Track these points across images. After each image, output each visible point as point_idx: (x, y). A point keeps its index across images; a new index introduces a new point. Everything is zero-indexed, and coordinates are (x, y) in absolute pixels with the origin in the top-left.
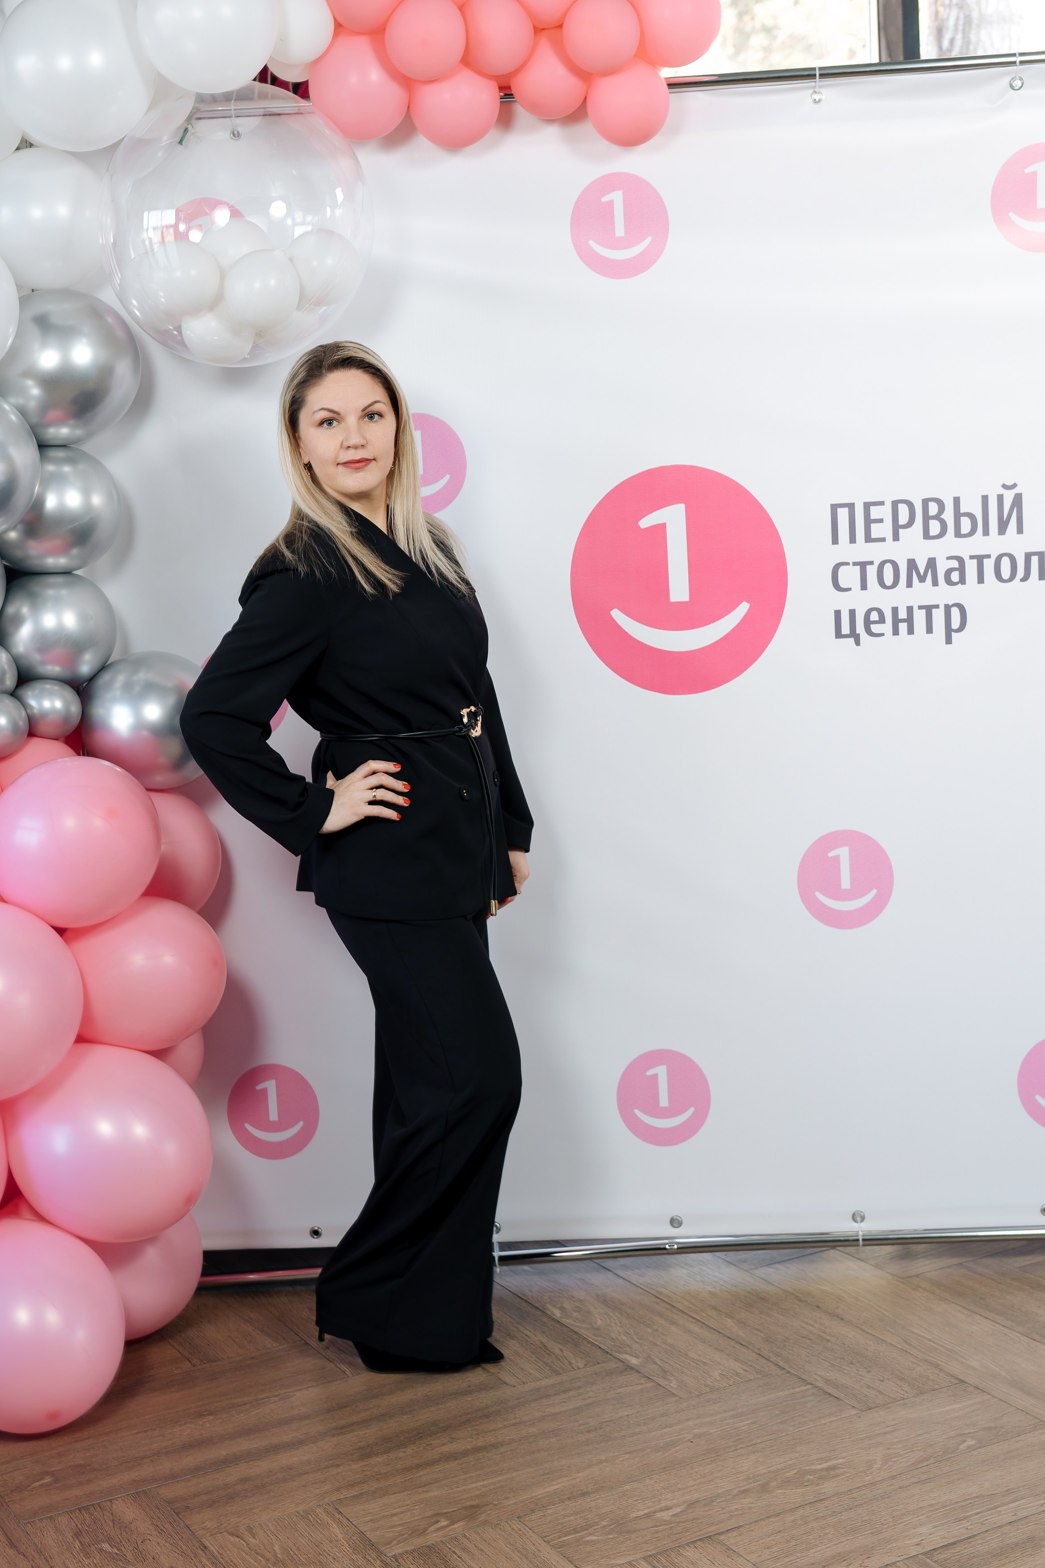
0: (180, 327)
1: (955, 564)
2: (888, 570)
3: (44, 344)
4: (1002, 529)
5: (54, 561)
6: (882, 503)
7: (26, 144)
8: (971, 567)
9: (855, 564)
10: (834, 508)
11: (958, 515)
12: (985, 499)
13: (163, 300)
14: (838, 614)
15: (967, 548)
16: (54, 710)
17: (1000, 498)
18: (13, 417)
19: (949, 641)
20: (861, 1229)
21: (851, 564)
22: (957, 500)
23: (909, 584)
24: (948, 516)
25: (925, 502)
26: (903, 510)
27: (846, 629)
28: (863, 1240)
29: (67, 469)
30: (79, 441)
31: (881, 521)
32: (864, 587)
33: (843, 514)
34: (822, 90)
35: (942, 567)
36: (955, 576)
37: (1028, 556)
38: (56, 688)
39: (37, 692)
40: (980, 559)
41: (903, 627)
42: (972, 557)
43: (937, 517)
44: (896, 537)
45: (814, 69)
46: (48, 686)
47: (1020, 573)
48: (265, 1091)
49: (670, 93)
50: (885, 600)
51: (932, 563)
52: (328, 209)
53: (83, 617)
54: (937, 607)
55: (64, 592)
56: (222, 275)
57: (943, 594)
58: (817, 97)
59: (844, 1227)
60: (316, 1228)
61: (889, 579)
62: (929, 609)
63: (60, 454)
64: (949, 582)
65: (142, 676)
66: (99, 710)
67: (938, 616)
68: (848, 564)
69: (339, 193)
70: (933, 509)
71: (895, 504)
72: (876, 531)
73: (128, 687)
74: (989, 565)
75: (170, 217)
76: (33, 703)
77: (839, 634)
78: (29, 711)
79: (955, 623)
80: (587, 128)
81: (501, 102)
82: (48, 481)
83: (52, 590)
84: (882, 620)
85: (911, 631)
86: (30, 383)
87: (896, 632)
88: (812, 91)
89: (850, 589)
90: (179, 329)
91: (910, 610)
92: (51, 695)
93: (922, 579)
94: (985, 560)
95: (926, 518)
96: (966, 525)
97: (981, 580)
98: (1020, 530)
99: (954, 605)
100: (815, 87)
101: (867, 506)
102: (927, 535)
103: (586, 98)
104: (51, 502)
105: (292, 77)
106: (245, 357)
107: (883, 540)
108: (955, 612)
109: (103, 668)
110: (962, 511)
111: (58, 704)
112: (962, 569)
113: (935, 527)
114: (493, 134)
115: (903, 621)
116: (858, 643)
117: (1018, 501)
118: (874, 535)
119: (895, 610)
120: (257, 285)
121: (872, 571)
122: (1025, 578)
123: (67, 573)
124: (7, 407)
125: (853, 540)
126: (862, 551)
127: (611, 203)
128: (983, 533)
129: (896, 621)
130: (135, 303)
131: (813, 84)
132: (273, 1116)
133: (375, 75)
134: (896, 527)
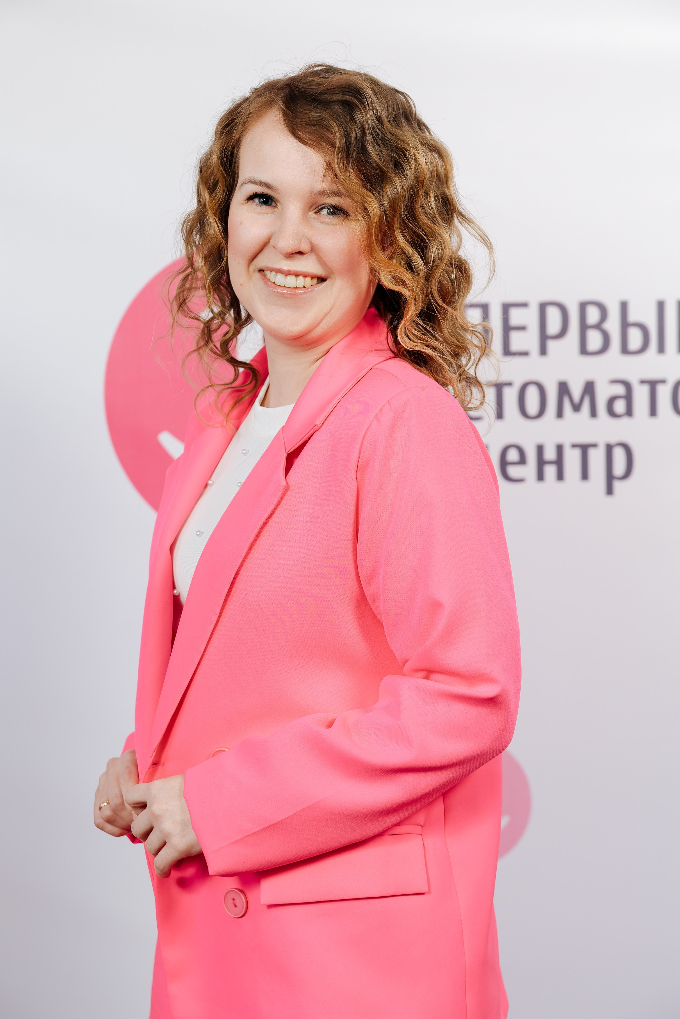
1: (620, 390)
2: (532, 394)
6: (524, 305)
8: (641, 395)
11: (625, 325)
12: (661, 306)
15: (636, 369)
19: (610, 491)
22: (624, 306)
23: (560, 414)
24: (613, 325)
25: (583, 306)
26: (553, 315)
31: (522, 328)
32: (500, 415)
35: (604, 392)
36: (620, 406)
40: (653, 385)
41: (550, 471)
43: (598, 326)
44: (543, 351)
50: (528, 433)
51: (590, 388)
54: (596, 445)
57: (604, 430)
61: (532, 406)
62: (585, 448)
64: (611, 413)
67: (597, 458)
70: (593, 315)
72: (518, 341)
74: (664, 393)
79: (619, 468)
84: (522, 461)
85: (560, 476)
87: (541, 477)
91: (560, 449)
93: (577, 408)
94: (660, 387)
95: (584, 327)
96: (635, 339)
97: (653, 412)
99: (617, 444)
101: (506, 308)
102: (584, 350)
107: (525, 354)
108: (619, 455)
112: (629, 397)
113: (595, 341)
115: (550, 462)
118: (515, 346)
119: (540, 449)
121: (510, 395)
128: (657, 351)
129: (541, 463)
134: (544, 338)
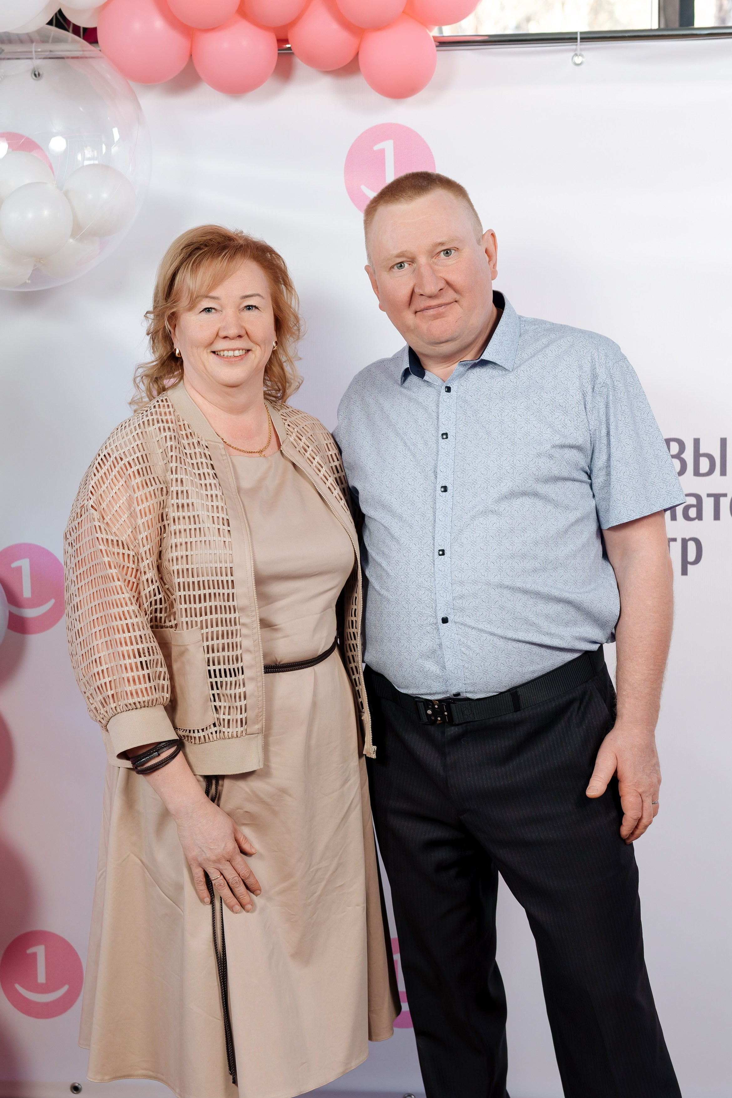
1: (693, 501)
8: (708, 505)
11: (697, 455)
12: (724, 441)
15: (705, 486)
19: (685, 572)
22: (697, 442)
24: (688, 455)
34: (583, 53)
36: (693, 512)
40: (717, 498)
42: (709, 495)
43: (678, 456)
45: (576, 33)
48: (34, 955)
49: (438, 51)
52: (104, 147)
54: (675, 540)
57: (681, 529)
58: (578, 60)
60: (77, 1085)
64: (686, 517)
67: (676, 549)
69: (116, 132)
70: (675, 448)
74: (725, 503)
79: (692, 556)
80: (359, 81)
81: (278, 53)
88: (573, 54)
94: (722, 499)
96: (704, 465)
97: (717, 517)
99: (691, 539)
100: (576, 50)
103: (357, 54)
105: (83, 22)
106: (26, 282)
108: (692, 547)
110: (702, 451)
112: (699, 506)
114: (270, 84)
120: (30, 215)
127: (383, 151)
128: (721, 473)
131: (574, 47)
132: (41, 978)
133: (159, 23)
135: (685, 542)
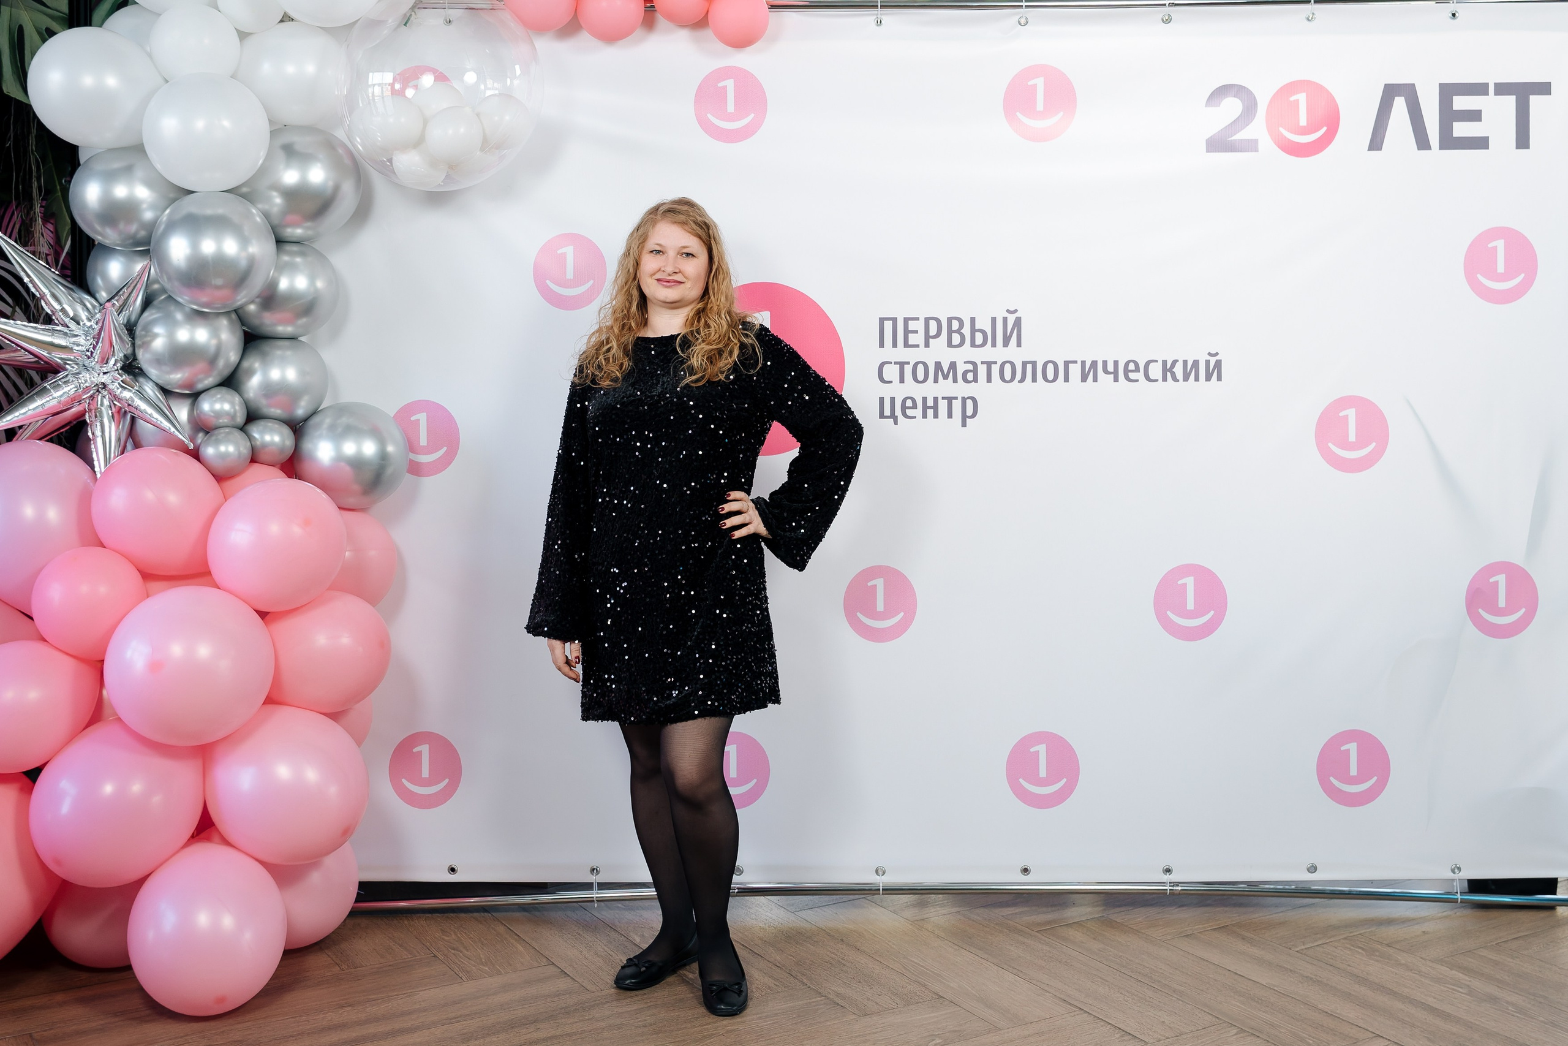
0: (392, 159)
1: (970, 367)
2: (920, 369)
3: (288, 166)
4: (1006, 343)
5: (281, 329)
6: (918, 319)
7: (286, 18)
8: (982, 370)
9: (896, 363)
10: (882, 321)
11: (973, 330)
12: (994, 320)
13: (379, 139)
14: (882, 400)
15: (980, 355)
16: (272, 443)
17: (1005, 320)
18: (258, 219)
19: (964, 424)
20: (881, 881)
21: (893, 363)
22: (973, 320)
23: (936, 381)
24: (966, 330)
25: (950, 320)
26: (933, 326)
27: (887, 412)
28: (883, 890)
29: (298, 260)
30: (310, 239)
31: (916, 332)
32: (902, 380)
33: (888, 325)
34: (882, 17)
35: (961, 368)
36: (970, 376)
37: (1025, 364)
38: (277, 426)
39: (261, 428)
40: (989, 364)
41: (930, 412)
42: (983, 363)
43: (958, 331)
44: (927, 345)
46: (270, 424)
47: (1019, 376)
48: (420, 753)
49: (770, 12)
50: (919, 391)
51: (953, 366)
52: (508, 80)
53: (302, 373)
54: (956, 398)
55: (289, 353)
56: (425, 122)
57: (961, 389)
58: (879, 22)
59: (869, 878)
60: (453, 868)
61: (920, 375)
62: (950, 400)
63: (294, 248)
64: (965, 380)
65: (344, 420)
66: (307, 445)
67: (957, 405)
68: (891, 363)
69: (517, 67)
70: (955, 325)
71: (927, 320)
72: (913, 339)
73: (332, 428)
74: (995, 369)
75: (388, 77)
76: (256, 435)
77: (882, 416)
78: (253, 443)
79: (969, 412)
80: (708, 33)
81: (645, 10)
82: (281, 268)
83: (279, 351)
84: (914, 406)
85: (936, 416)
86: (275, 194)
87: (925, 416)
88: (875, 17)
89: (891, 382)
90: (390, 160)
91: (936, 399)
92: (272, 431)
93: (946, 377)
94: (993, 366)
95: (950, 332)
96: (979, 338)
97: (989, 380)
98: (1019, 344)
99: (968, 398)
100: (877, 15)
101: (906, 320)
102: (950, 344)
103: (708, 11)
104: (284, 284)
106: (439, 185)
107: (918, 346)
108: (969, 403)
109: (314, 413)
110: (977, 327)
111: (277, 439)
112: (975, 371)
113: (956, 339)
114: (639, 33)
115: (930, 408)
116: (896, 423)
117: (1018, 322)
118: (910, 343)
119: (925, 399)
120: (451, 132)
121: (908, 369)
122: (1022, 380)
123: (293, 338)
124: (254, 211)
125: (895, 345)
126: (902, 353)
127: (725, 88)
128: (991, 345)
129: (925, 408)
130: (358, 140)
131: (876, 12)
132: (425, 773)
134: (928, 337)
135: (964, 400)
